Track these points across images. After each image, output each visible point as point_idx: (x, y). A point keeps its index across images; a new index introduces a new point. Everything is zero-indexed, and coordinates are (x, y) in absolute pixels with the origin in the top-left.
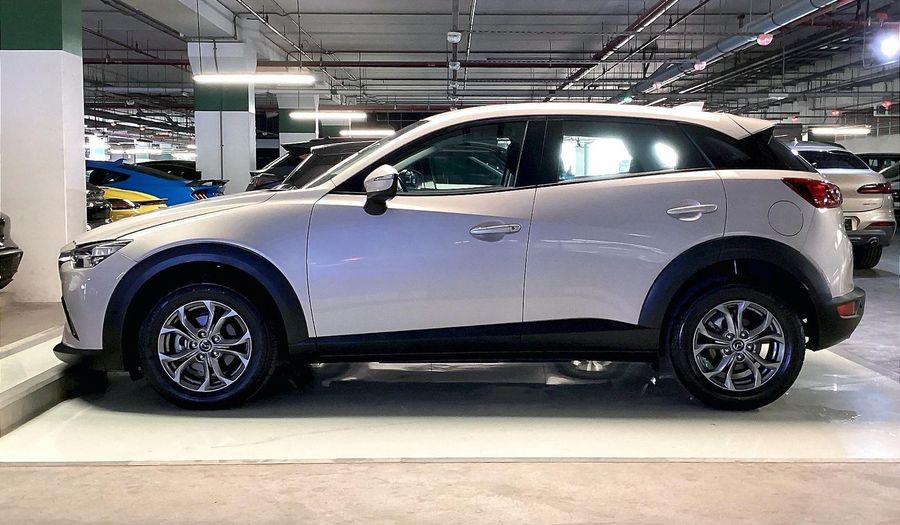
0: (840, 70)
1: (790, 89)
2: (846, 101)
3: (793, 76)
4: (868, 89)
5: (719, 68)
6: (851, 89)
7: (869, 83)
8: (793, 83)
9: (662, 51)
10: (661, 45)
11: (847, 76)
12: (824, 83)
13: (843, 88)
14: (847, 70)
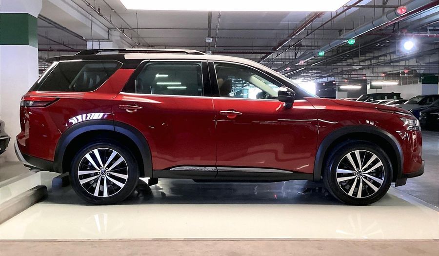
0: (385, 55)
1: (362, 64)
2: (388, 69)
3: (363, 58)
4: (397, 64)
5: (330, 54)
6: (390, 64)
7: (398, 61)
8: (363, 61)
9: (304, 46)
10: (303, 44)
11: (388, 58)
12: (377, 61)
13: (387, 63)
14: (388, 55)
